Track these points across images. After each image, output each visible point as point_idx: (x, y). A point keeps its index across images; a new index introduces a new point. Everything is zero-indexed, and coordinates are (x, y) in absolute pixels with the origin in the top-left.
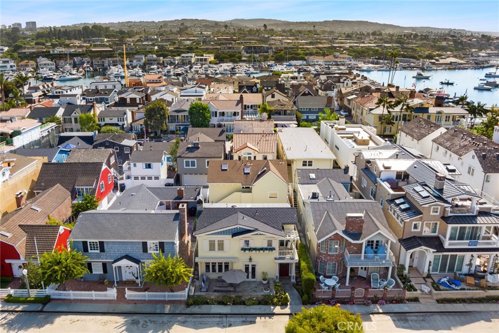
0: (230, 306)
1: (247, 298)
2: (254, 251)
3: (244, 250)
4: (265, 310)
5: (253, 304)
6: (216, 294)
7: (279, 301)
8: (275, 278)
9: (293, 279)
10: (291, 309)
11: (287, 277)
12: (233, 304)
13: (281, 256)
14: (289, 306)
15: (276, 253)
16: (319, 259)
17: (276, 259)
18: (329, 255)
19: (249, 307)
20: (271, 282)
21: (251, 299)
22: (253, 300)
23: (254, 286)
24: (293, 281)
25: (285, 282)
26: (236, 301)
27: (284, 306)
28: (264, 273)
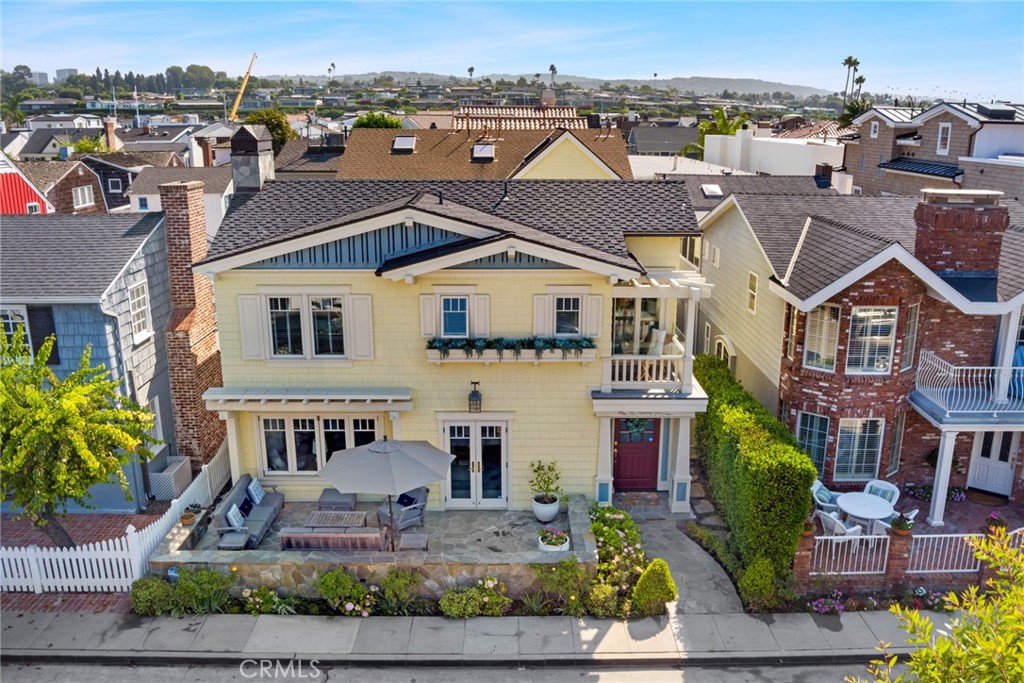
0: (358, 621)
1: (450, 579)
2: (490, 354)
3: (441, 346)
4: (546, 641)
5: (484, 611)
6: (294, 558)
7: (621, 594)
8: (593, 493)
9: (681, 498)
10: (685, 634)
11: (651, 495)
12: (378, 611)
13: (624, 385)
14: (673, 625)
15: (596, 366)
16: (798, 407)
17: (597, 395)
18: (851, 382)
19: (460, 624)
20: (572, 508)
21: (473, 584)
22: (482, 590)
23: (493, 528)
24: (680, 507)
25: (642, 515)
26: (389, 594)
27: (648, 624)
28: (540, 468)
